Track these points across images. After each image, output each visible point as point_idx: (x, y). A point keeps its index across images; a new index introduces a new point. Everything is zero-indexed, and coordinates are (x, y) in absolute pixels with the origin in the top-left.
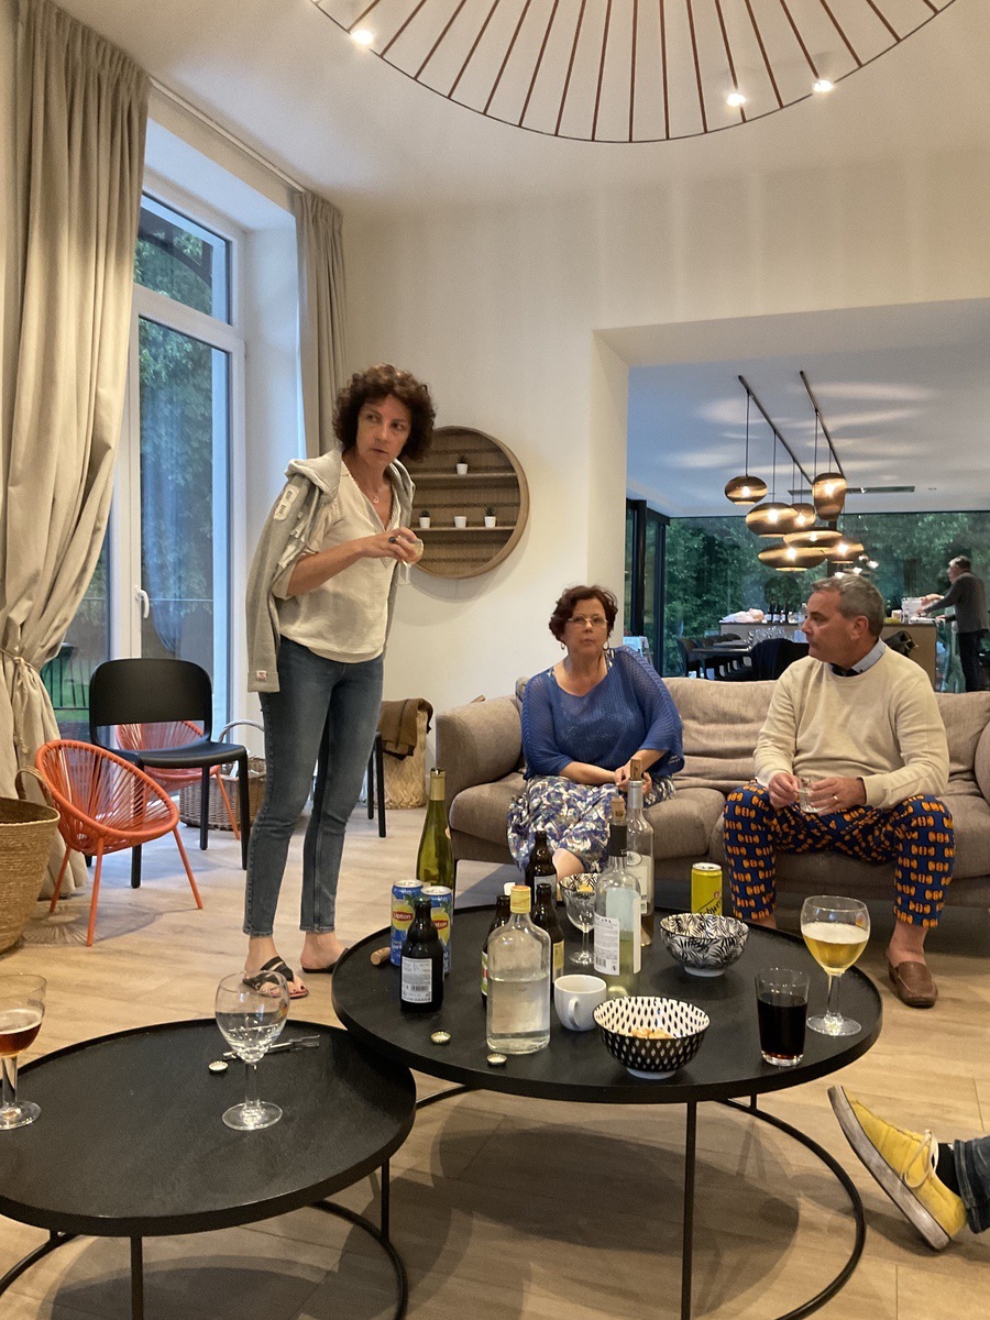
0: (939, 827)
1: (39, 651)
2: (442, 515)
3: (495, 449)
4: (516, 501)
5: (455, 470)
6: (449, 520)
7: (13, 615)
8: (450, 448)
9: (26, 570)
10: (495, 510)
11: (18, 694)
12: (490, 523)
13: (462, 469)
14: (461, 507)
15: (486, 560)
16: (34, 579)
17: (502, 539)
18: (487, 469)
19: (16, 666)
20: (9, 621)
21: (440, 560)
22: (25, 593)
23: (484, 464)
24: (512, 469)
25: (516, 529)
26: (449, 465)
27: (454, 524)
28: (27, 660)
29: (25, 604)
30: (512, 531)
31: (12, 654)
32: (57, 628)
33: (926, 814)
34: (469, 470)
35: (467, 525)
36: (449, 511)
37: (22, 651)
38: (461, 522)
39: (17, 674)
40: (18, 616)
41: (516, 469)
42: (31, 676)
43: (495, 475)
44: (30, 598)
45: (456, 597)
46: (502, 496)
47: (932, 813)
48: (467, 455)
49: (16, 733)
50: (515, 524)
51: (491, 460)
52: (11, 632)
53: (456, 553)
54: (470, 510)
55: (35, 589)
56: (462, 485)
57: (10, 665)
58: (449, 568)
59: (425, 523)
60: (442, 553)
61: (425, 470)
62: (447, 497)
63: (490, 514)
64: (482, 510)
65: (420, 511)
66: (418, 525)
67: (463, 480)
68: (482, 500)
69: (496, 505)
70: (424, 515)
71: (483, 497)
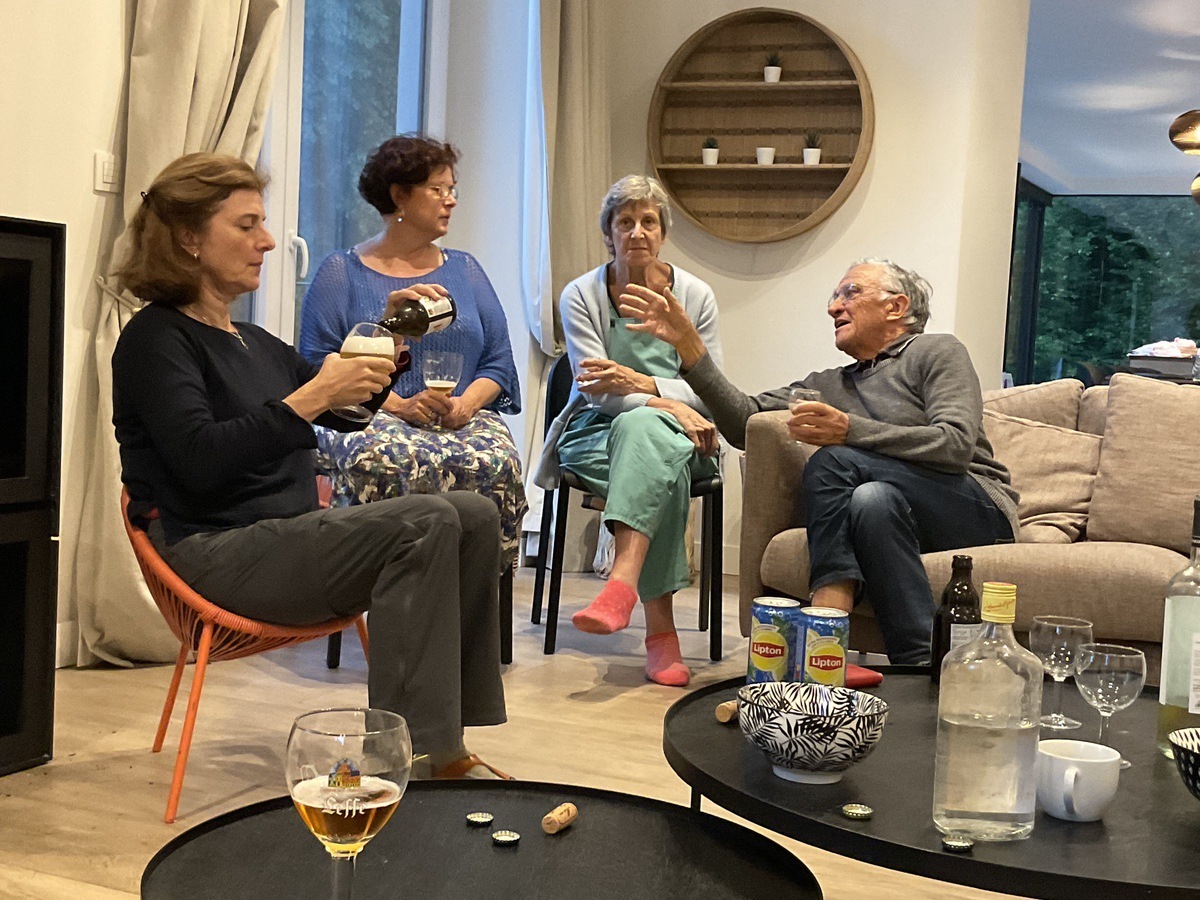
2: (737, 145)
3: (827, 44)
4: (854, 125)
5: (761, 76)
6: (747, 154)
8: (755, 43)
10: (820, 139)
12: (812, 158)
13: (773, 74)
14: (767, 133)
15: (801, 216)
17: (829, 183)
18: (810, 75)
21: (730, 215)
23: (807, 68)
24: (851, 75)
25: (853, 168)
26: (754, 69)
27: (755, 161)
30: (844, 172)
34: (783, 77)
35: (775, 161)
36: (749, 139)
38: (766, 157)
41: (857, 73)
43: (824, 83)
45: (752, 273)
46: (832, 118)
48: (781, 54)
50: (850, 160)
51: (816, 60)
53: (755, 204)
54: (781, 139)
56: (771, 98)
58: (743, 228)
59: (711, 158)
60: (735, 204)
61: (716, 77)
62: (748, 118)
63: (811, 145)
64: (801, 139)
65: (703, 139)
66: (700, 160)
67: (773, 91)
68: (800, 125)
69: (823, 131)
70: (710, 145)
71: (803, 118)
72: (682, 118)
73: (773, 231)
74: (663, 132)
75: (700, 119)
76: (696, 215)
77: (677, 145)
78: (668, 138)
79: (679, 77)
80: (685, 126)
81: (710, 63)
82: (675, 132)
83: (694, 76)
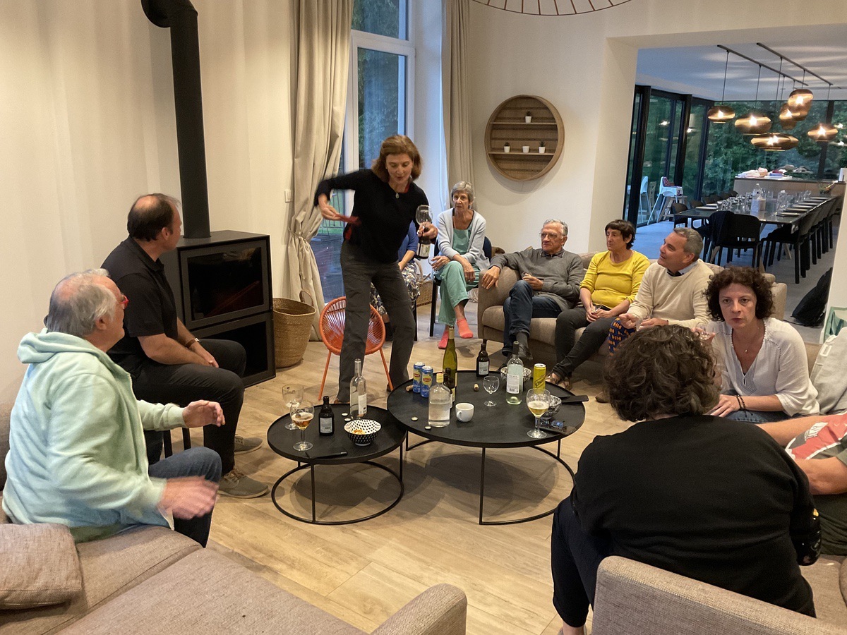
1: (310, 234)
2: (516, 144)
3: (546, 108)
4: (556, 138)
5: (524, 120)
6: (519, 148)
7: (298, 218)
8: (523, 106)
9: (302, 199)
10: (545, 143)
11: (301, 253)
13: (528, 119)
14: (527, 140)
15: (539, 171)
16: (306, 202)
17: (546, 160)
18: (542, 120)
19: (300, 240)
20: (296, 221)
21: (514, 170)
22: (303, 208)
23: (541, 116)
24: (555, 122)
25: (555, 155)
26: (522, 116)
27: (522, 151)
28: (304, 238)
29: (303, 213)
30: (552, 156)
31: (298, 235)
32: (316, 223)
34: (532, 120)
35: (529, 152)
36: (520, 142)
37: (302, 233)
38: (526, 149)
39: (300, 244)
40: (300, 219)
41: (557, 120)
42: (306, 245)
43: (545, 123)
44: (305, 211)
45: (521, 191)
46: (548, 135)
48: (532, 111)
49: (300, 271)
50: (554, 151)
51: (543, 113)
52: (297, 226)
53: (523, 166)
54: (531, 143)
55: (307, 207)
56: (528, 128)
57: (297, 240)
58: (519, 175)
59: (507, 149)
60: (516, 166)
61: (508, 119)
62: (520, 134)
63: (542, 145)
65: (505, 142)
66: (503, 150)
67: (528, 125)
68: (538, 137)
69: (546, 140)
70: (507, 145)
71: (539, 135)
72: (498, 134)
73: (529, 177)
74: (492, 139)
75: (505, 134)
76: (503, 170)
77: (497, 144)
78: (493, 141)
79: (496, 119)
80: (498, 136)
81: (507, 114)
82: (495, 139)
83: (503, 119)
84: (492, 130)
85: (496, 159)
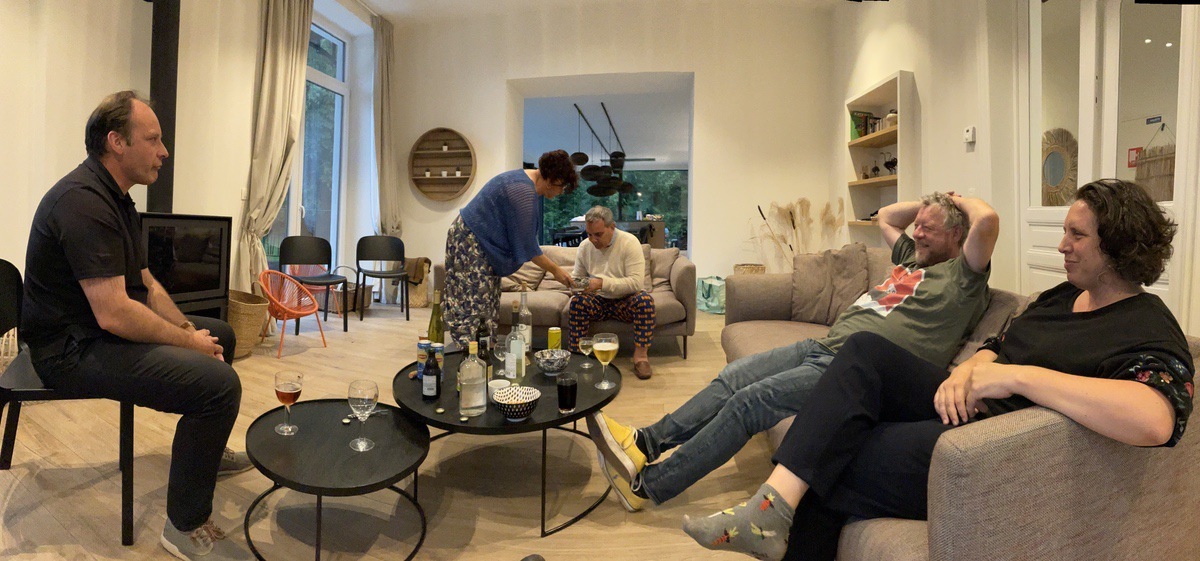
0: (649, 306)
2: (436, 170)
3: (460, 138)
4: (470, 164)
5: (442, 149)
6: (439, 173)
8: (440, 137)
10: (460, 168)
12: (458, 174)
13: (445, 148)
14: (444, 167)
15: (457, 192)
17: (464, 181)
18: (457, 148)
21: (435, 192)
23: (455, 146)
24: (467, 148)
25: (471, 177)
26: (440, 146)
27: (441, 175)
30: (468, 178)
33: (643, 301)
34: (448, 149)
35: (447, 176)
36: (439, 168)
38: (444, 174)
41: (470, 148)
43: (460, 151)
46: (464, 161)
47: (645, 300)
48: (447, 142)
50: (470, 174)
51: (458, 144)
53: (443, 189)
54: (449, 168)
56: (445, 156)
58: (439, 195)
59: (428, 175)
60: (437, 189)
61: (428, 149)
62: (438, 162)
63: (458, 170)
64: (455, 168)
65: (425, 169)
66: (424, 175)
67: (445, 154)
68: (455, 163)
69: (461, 166)
70: (428, 171)
71: (456, 162)
72: (419, 162)
73: (447, 197)
74: (413, 166)
75: (425, 162)
76: (425, 193)
77: (417, 171)
78: (415, 169)
79: (418, 149)
80: (419, 164)
81: (427, 145)
82: (417, 167)
83: (422, 149)
84: (414, 160)
85: (419, 183)
